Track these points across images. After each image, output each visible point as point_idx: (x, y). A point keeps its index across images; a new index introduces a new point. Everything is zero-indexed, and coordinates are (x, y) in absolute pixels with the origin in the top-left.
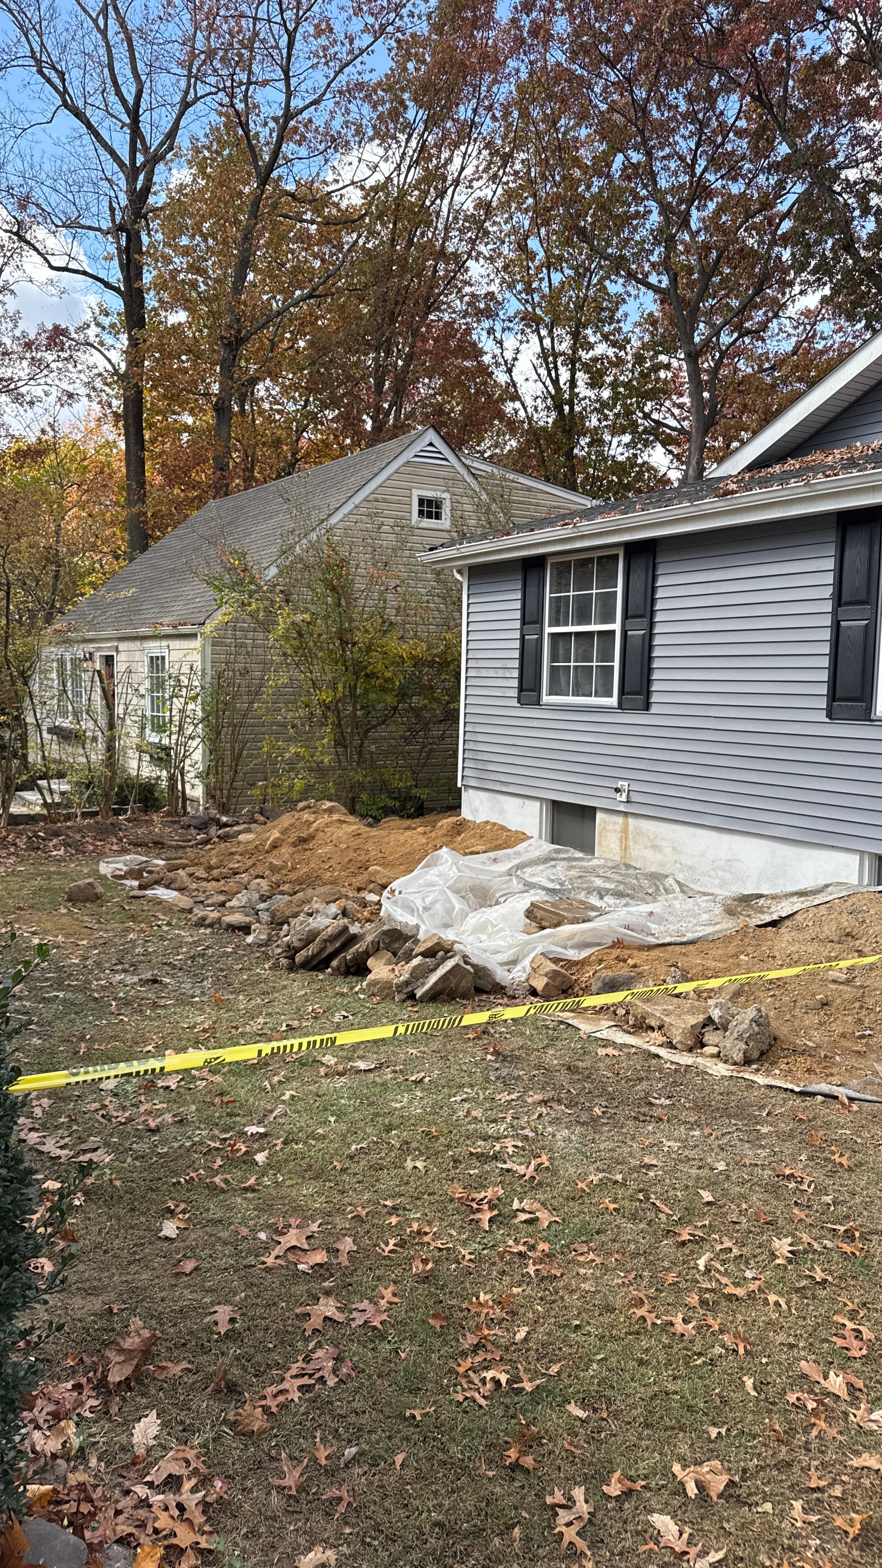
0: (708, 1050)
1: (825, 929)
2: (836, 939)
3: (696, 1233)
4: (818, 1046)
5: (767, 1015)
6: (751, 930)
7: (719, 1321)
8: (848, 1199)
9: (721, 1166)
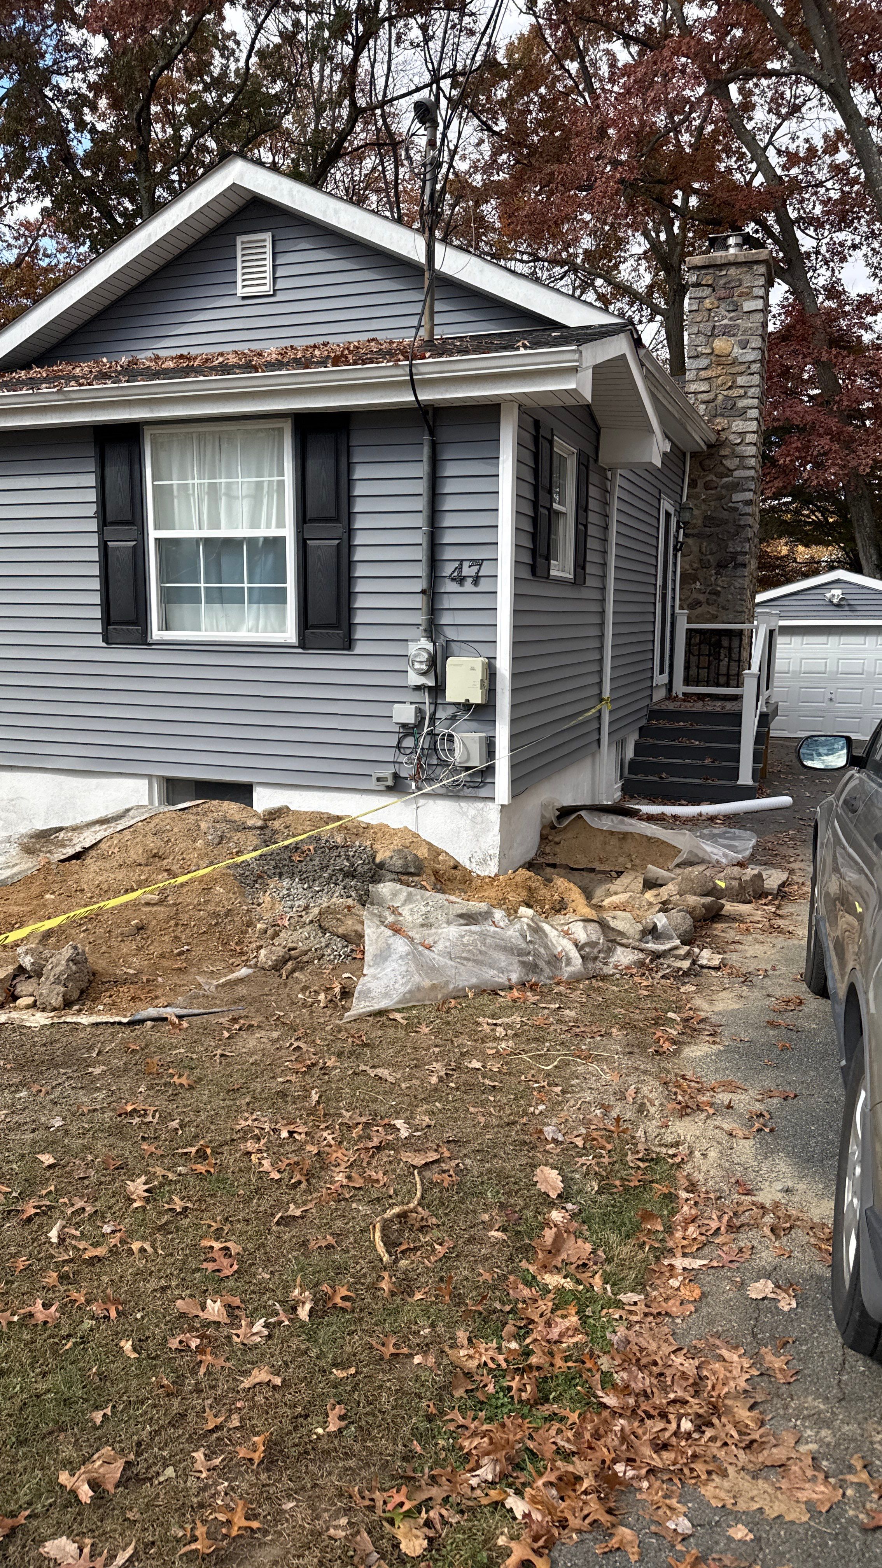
0: (22, 1002)
1: (132, 853)
2: (144, 862)
3: (41, 1203)
4: (140, 972)
5: (84, 951)
6: (54, 866)
7: (83, 1291)
8: (194, 1118)
9: (58, 1122)
